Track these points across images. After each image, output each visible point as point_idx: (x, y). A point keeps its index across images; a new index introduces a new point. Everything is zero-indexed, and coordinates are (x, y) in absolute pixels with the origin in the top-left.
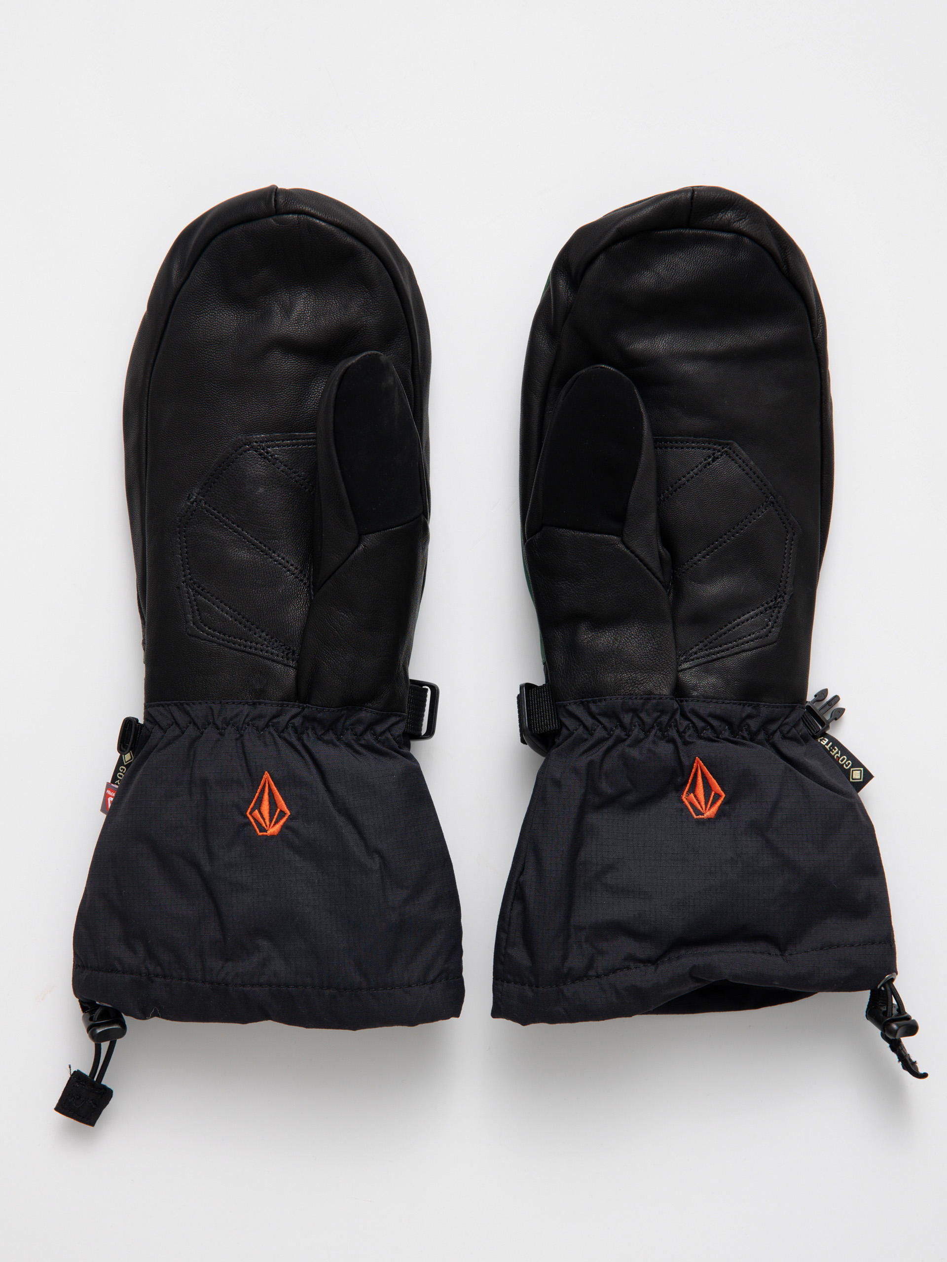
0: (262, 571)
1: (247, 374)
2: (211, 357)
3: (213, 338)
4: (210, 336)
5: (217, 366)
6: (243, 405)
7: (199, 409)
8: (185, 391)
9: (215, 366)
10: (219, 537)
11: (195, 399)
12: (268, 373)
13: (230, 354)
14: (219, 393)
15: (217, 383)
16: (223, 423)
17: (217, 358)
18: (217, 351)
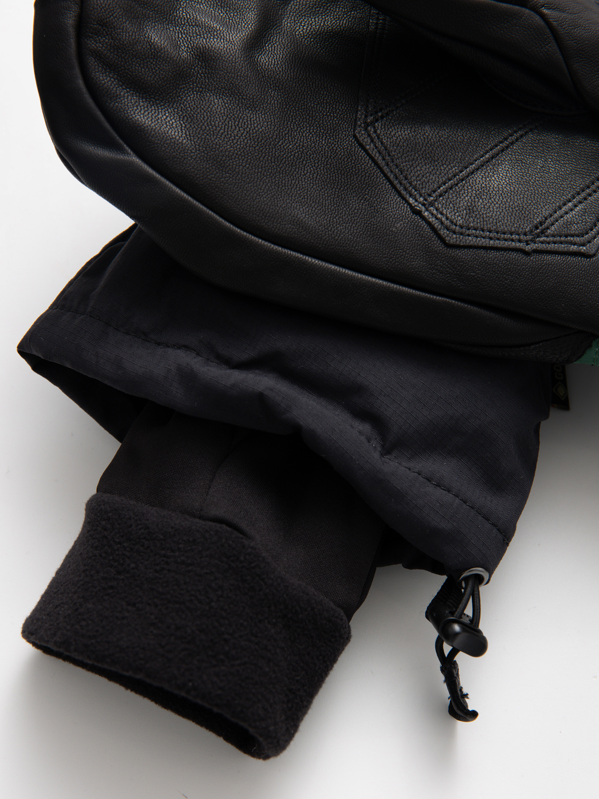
0: (528, 157)
1: (278, 101)
2: (245, 134)
3: (220, 123)
4: (216, 127)
5: (258, 130)
6: (315, 119)
7: (306, 172)
8: (277, 182)
9: (258, 132)
10: (476, 191)
11: (292, 172)
12: (282, 76)
13: (247, 111)
14: (292, 142)
15: (279, 138)
16: (332, 148)
17: (247, 127)
18: (238, 125)
